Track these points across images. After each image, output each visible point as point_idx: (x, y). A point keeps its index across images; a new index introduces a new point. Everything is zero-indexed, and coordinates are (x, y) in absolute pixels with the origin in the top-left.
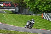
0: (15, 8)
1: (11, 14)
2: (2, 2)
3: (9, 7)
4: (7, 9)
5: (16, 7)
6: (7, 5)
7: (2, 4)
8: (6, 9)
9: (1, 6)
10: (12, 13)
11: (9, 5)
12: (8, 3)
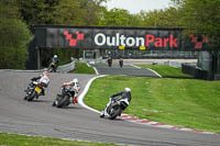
0: (196, 53)
1: (178, 80)
2: (138, 31)
3: (169, 49)
4: (163, 58)
5: (198, 50)
6: (161, 42)
7: (142, 39)
8: (158, 58)
9: (138, 49)
10: (182, 74)
11: (172, 43)
12: (166, 33)
